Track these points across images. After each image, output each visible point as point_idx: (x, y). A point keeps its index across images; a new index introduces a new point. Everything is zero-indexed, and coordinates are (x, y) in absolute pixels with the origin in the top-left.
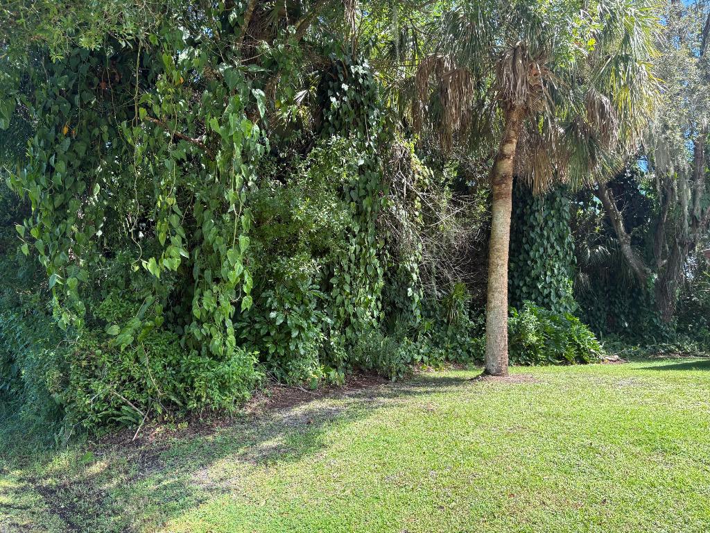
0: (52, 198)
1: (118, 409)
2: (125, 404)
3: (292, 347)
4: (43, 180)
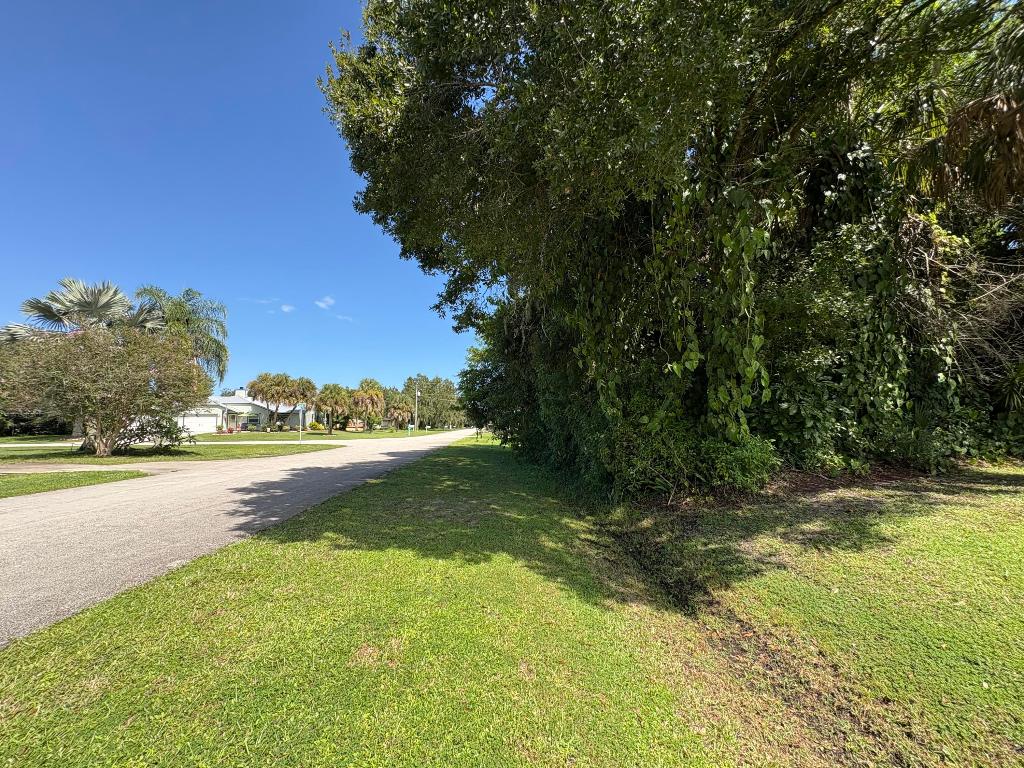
0: (594, 325)
1: (653, 480)
2: (658, 476)
3: (807, 437)
4: (588, 314)
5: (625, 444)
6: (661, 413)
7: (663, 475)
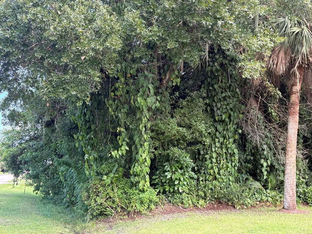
0: (86, 125)
1: (105, 209)
2: (108, 207)
3: (176, 188)
4: (82, 118)
5: (94, 190)
6: (112, 175)
7: (110, 206)
